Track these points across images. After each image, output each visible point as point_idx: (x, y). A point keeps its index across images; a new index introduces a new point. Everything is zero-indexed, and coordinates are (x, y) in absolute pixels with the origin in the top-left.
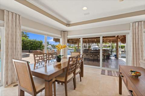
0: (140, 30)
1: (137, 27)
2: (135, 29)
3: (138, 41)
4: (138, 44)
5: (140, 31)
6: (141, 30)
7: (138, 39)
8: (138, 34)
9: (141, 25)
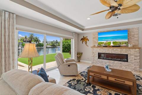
0: (11, 24)
1: (7, 18)
2: (5, 21)
3: (9, 39)
4: (9, 43)
5: (11, 26)
6: (13, 26)
7: (9, 36)
8: (9, 29)
9: (13, 18)
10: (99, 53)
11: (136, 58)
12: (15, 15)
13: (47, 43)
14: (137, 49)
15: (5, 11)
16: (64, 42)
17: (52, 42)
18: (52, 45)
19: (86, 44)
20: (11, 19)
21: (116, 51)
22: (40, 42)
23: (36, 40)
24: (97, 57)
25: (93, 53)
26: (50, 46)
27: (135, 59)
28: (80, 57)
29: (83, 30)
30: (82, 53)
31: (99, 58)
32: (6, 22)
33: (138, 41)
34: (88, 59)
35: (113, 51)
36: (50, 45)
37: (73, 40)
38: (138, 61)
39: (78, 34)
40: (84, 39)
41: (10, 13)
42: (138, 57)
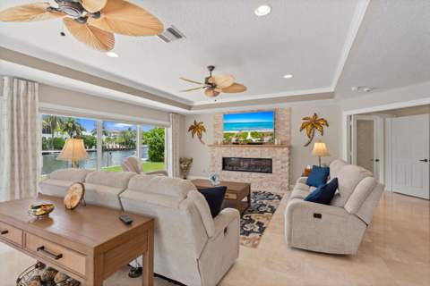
10: (224, 159)
11: (284, 165)
12: (36, 85)
13: (106, 135)
14: (286, 149)
15: (19, 79)
16: (157, 134)
17: (124, 133)
18: (123, 140)
19: (200, 138)
20: (29, 92)
21: (255, 153)
22: (83, 133)
23: (70, 125)
24: (221, 167)
25: (213, 158)
26: (118, 146)
27: (282, 168)
28: (187, 168)
29: (189, 108)
30: (191, 160)
31: (224, 169)
32: (21, 98)
33: (290, 133)
34: (204, 172)
35: (248, 153)
36: (117, 140)
37: (170, 130)
38: (287, 170)
39: (183, 116)
40: (196, 128)
41: (27, 80)
42: (287, 164)
